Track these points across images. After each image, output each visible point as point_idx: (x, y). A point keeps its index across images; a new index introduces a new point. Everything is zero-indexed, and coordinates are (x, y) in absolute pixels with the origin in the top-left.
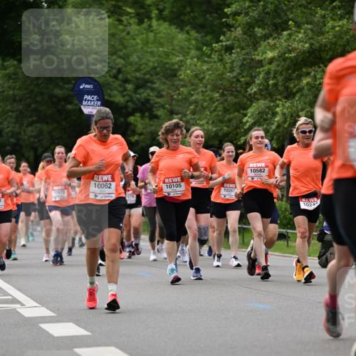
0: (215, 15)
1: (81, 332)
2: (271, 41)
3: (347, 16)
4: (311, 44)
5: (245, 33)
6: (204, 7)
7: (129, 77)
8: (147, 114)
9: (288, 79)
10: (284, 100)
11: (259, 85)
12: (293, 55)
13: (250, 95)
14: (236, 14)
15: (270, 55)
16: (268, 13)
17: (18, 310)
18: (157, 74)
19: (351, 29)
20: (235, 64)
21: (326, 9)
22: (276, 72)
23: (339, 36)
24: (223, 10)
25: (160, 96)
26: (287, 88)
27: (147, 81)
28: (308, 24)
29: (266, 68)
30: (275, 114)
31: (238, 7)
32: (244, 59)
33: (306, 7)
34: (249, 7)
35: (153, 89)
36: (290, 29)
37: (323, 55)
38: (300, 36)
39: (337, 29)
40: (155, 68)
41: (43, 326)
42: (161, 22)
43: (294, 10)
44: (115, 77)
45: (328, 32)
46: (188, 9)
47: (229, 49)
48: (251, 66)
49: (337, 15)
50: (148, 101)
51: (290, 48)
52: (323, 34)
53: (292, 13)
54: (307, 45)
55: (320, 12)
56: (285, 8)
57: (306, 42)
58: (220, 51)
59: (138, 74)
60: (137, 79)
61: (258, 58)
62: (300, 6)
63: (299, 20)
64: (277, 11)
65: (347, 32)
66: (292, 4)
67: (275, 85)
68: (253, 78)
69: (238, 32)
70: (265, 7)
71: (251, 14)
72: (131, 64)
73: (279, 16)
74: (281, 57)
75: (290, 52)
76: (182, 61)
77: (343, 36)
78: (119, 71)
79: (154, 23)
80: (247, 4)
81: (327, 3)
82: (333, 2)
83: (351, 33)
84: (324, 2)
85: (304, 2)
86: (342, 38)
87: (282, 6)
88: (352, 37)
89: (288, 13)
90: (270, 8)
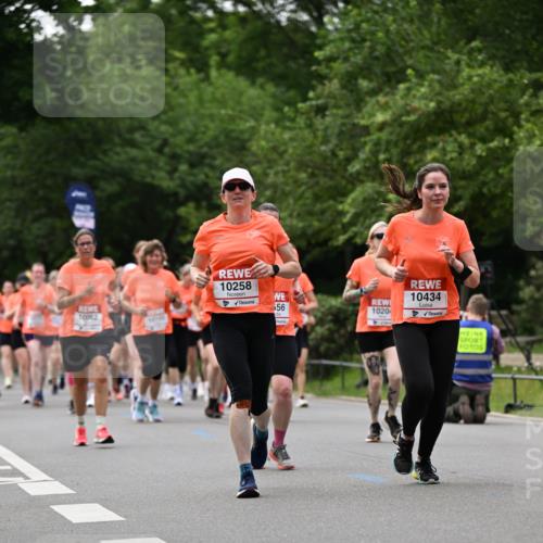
0: (301, 61)
1: (111, 516)
2: (382, 99)
3: (490, 62)
4: (439, 103)
5: (343, 87)
6: (285, 50)
7: (179, 151)
8: (204, 204)
9: (406, 153)
11: (365, 161)
12: (412, 118)
13: (351, 174)
14: (331, 59)
15: (380, 118)
16: (376, 58)
17: (20, 485)
18: (218, 145)
19: (496, 81)
20: (330, 131)
21: (460, 52)
22: (388, 143)
23: (478, 90)
24: (311, 53)
26: (405, 165)
27: (203, 156)
28: (434, 72)
29: (375, 136)
31: (334, 50)
32: (343, 124)
33: (431, 49)
34: (350, 49)
35: (213, 167)
36: (409, 80)
37: (457, 117)
38: (423, 90)
39: (475, 79)
40: (216, 138)
41: (57, 508)
42: (223, 71)
43: (414, 54)
44: (160, 150)
45: (463, 85)
46: (263, 53)
47: (321, 110)
48: (353, 135)
49: (476, 60)
50: (205, 185)
51: (409, 108)
52: (455, 87)
53: (411, 57)
54: (433, 104)
55: (452, 56)
56: (401, 50)
57: (431, 100)
58: (308, 113)
59: (191, 148)
60: (188, 152)
61: (363, 122)
62: (423, 48)
63: (422, 67)
64: (389, 56)
65: (489, 85)
66: (412, 44)
67: (388, 161)
68: (355, 151)
69: (334, 85)
70: (373, 49)
71: (353, 59)
72: (181, 132)
73: (393, 62)
74: (396, 121)
75: (408, 113)
76: (253, 128)
77: (484, 90)
78: (165, 143)
79: (214, 73)
80: (347, 45)
81: (462, 43)
82: (469, 41)
83: (496, 86)
84: (457, 42)
85: (428, 42)
86: (483, 93)
87: (397, 47)
88: (497, 91)
89: (406, 58)
90: (380, 50)
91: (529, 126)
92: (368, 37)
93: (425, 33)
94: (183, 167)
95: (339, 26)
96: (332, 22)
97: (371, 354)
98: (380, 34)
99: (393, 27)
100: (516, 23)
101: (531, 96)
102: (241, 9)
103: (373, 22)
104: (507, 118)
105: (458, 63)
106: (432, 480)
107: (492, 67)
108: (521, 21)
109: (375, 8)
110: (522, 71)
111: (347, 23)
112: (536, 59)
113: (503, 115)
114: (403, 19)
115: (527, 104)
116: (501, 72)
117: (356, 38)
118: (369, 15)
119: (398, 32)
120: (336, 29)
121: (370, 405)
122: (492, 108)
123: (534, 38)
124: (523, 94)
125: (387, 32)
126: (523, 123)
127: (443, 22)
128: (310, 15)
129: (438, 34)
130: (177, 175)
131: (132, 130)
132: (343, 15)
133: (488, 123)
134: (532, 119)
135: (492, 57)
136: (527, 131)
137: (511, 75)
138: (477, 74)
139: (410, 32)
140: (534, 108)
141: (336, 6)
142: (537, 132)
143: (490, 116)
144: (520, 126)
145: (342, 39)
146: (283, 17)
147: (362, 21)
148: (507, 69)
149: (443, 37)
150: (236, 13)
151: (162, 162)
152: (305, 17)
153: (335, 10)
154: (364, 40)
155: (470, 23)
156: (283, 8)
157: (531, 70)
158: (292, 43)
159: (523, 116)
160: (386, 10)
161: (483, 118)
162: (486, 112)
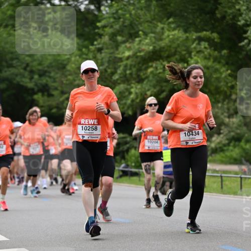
0: (90, 28)
1: (4, 238)
2: (128, 45)
3: (178, 29)
4: (154, 47)
5: (110, 39)
6: (83, 22)
7: (34, 69)
8: (46, 94)
9: (139, 70)
10: (136, 84)
11: (120, 74)
12: (142, 54)
13: (114, 80)
14: (104, 27)
15: (127, 54)
16: (126, 26)
18: (52, 67)
19: (180, 37)
20: (104, 60)
21: (164, 24)
22: (131, 65)
23: (172, 41)
24: (95, 24)
25: (55, 81)
26: (138, 76)
27: (46, 72)
28: (152, 32)
29: (125, 63)
30: (130, 93)
31: (106, 23)
32: (110, 57)
33: (151, 22)
34: (113, 22)
35: (50, 77)
36: (140, 37)
37: (162, 54)
38: (147, 41)
39: (171, 37)
40: (51, 63)
43: (143, 25)
44: (25, 69)
45: (165, 39)
47: (100, 50)
48: (115, 62)
49: (171, 27)
50: (47, 85)
51: (140, 50)
52: (161, 40)
53: (141, 26)
54: (151, 48)
55: (160, 25)
56: (137, 23)
57: (150, 46)
58: (94, 51)
59: (40, 67)
60: (39, 70)
61: (119, 56)
62: (147, 21)
63: (147, 30)
64: (132, 25)
65: (178, 39)
66: (142, 20)
67: (131, 74)
68: (116, 69)
69: (106, 39)
70: (124, 22)
71: (115, 27)
72: (35, 60)
73: (133, 28)
74: (135, 55)
75: (140, 52)
76: (68, 59)
78: (28, 65)
80: (112, 20)
81: (165, 20)
82: (168, 18)
83: (181, 39)
84: (163, 19)
85: (149, 19)
86: (174, 43)
87: (135, 21)
88: (181, 42)
89: (139, 26)
90: (127, 23)
91: (195, 58)
92: (121, 16)
93: (148, 14)
94: (36, 77)
95: (108, 11)
96: (105, 10)
97: (146, 163)
98: (128, 16)
99: (133, 12)
100: (190, 11)
101: (197, 44)
102: (63, 3)
103: (124, 10)
104: (185, 54)
105: (163, 29)
106: (198, 231)
107: (179, 30)
108: (192, 9)
109: (125, 3)
110: (193, 32)
111: (112, 10)
112: (199, 27)
113: (184, 53)
114: (138, 8)
115: (195, 48)
116: (183, 33)
117: (116, 17)
118: (122, 6)
119: (135, 14)
120: (107, 13)
121: (146, 189)
122: (179, 49)
123: (198, 17)
124: (193, 43)
125: (131, 14)
126: (193, 56)
127: (156, 10)
128: (95, 6)
129: (154, 16)
130: (33, 80)
131: (12, 59)
132: (110, 6)
133: (177, 57)
134: (197, 55)
135: (178, 26)
136: (195, 60)
137: (187, 35)
138: (172, 34)
139: (141, 14)
140: (198, 49)
141: (107, 2)
142: (199, 61)
143: (178, 53)
144: (192, 58)
145: (109, 18)
146: (82, 7)
147: (119, 9)
148: (186, 31)
149: (156, 17)
150: (60, 5)
151: (26, 74)
152: (92, 7)
153: (106, 4)
154: (120, 18)
155: (168, 10)
156: (82, 3)
157: (196, 32)
158: (86, 19)
159: (193, 54)
160: (130, 4)
161: (175, 54)
162: (176, 51)
